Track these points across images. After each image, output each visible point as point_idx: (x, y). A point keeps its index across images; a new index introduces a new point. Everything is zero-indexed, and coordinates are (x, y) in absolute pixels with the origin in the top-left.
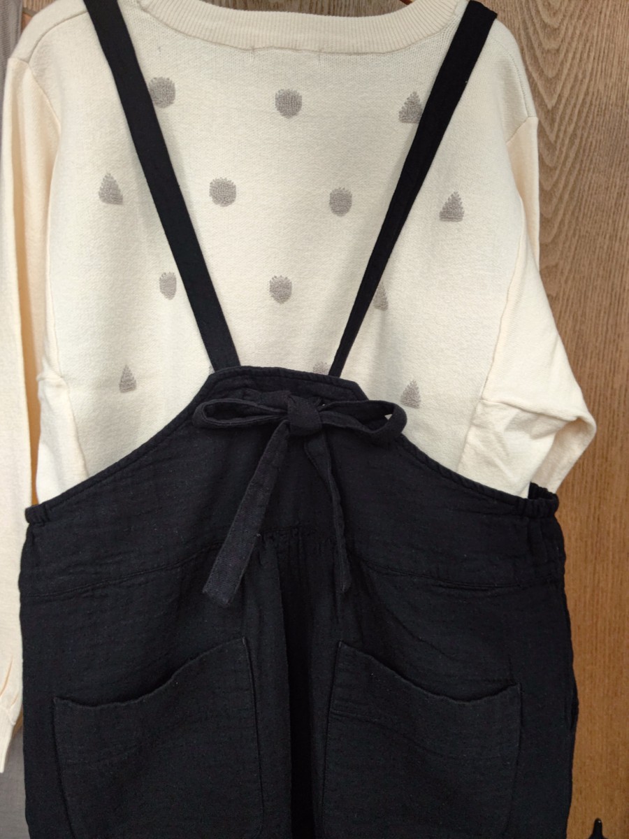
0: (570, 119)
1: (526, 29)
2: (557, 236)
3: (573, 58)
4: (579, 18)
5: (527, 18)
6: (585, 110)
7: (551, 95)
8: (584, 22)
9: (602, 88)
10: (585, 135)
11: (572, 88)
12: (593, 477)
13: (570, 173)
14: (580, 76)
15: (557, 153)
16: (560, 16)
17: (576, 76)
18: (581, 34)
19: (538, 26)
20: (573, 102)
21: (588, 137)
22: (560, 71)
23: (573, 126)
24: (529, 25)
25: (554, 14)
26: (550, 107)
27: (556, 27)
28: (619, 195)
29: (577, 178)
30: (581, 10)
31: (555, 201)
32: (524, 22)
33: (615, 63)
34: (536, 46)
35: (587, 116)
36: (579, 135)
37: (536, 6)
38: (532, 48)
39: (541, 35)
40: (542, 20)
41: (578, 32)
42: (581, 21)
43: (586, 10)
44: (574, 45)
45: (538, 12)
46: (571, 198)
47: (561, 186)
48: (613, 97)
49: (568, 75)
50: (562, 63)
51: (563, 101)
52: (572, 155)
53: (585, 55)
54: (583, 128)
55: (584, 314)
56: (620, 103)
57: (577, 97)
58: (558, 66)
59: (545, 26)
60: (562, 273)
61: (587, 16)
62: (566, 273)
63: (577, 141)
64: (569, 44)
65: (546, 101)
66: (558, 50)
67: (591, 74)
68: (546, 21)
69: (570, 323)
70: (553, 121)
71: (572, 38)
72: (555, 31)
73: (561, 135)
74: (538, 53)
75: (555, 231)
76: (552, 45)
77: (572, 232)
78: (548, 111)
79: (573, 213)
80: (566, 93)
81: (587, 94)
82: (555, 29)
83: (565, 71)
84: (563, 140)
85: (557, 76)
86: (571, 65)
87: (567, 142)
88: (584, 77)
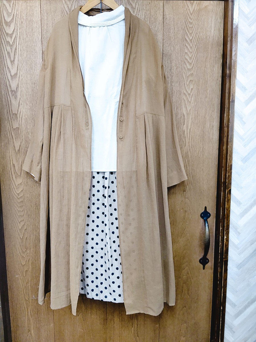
0: (195, 42)
1: (185, 23)
2: (192, 67)
3: (196, 29)
4: (197, 20)
5: (186, 20)
6: (198, 40)
7: (191, 37)
8: (198, 21)
9: (202, 35)
10: (198, 45)
11: (195, 35)
12: (202, 122)
13: (195, 53)
14: (197, 33)
15: (192, 49)
16: (193, 20)
17: (196, 33)
18: (197, 24)
19: (188, 22)
20: (196, 38)
21: (199, 46)
22: (193, 31)
23: (196, 43)
24: (186, 22)
25: (192, 20)
26: (191, 39)
27: (192, 22)
28: (206, 58)
29: (197, 54)
30: (197, 19)
31: (192, 59)
32: (185, 21)
33: (205, 30)
34: (188, 26)
35: (199, 41)
36: (197, 45)
37: (188, 18)
38: (187, 26)
39: (189, 24)
40: (189, 21)
41: (196, 23)
42: (197, 21)
43: (198, 18)
44: (196, 26)
45: (188, 19)
46: (196, 58)
47: (193, 56)
48: (204, 37)
49: (195, 32)
50: (193, 30)
51: (194, 38)
52: (196, 49)
53: (198, 28)
54: (198, 44)
55: (199, 84)
56: (206, 38)
57: (197, 37)
58: (192, 31)
59: (189, 22)
60: (194, 75)
61: (198, 20)
62: (195, 75)
63: (197, 47)
64: (195, 26)
65: (190, 38)
66: (192, 27)
67: (200, 32)
68: (190, 21)
69: (196, 86)
70: (191, 42)
71: (195, 24)
72: (191, 23)
73: (193, 45)
74: (188, 28)
75: (192, 66)
76: (191, 26)
77: (196, 66)
78: (190, 40)
79: (196, 62)
80: (194, 36)
81: (199, 36)
82: (192, 23)
83: (194, 32)
84: (194, 46)
85: (192, 33)
86: (195, 30)
87: (194, 47)
88: (198, 32)
